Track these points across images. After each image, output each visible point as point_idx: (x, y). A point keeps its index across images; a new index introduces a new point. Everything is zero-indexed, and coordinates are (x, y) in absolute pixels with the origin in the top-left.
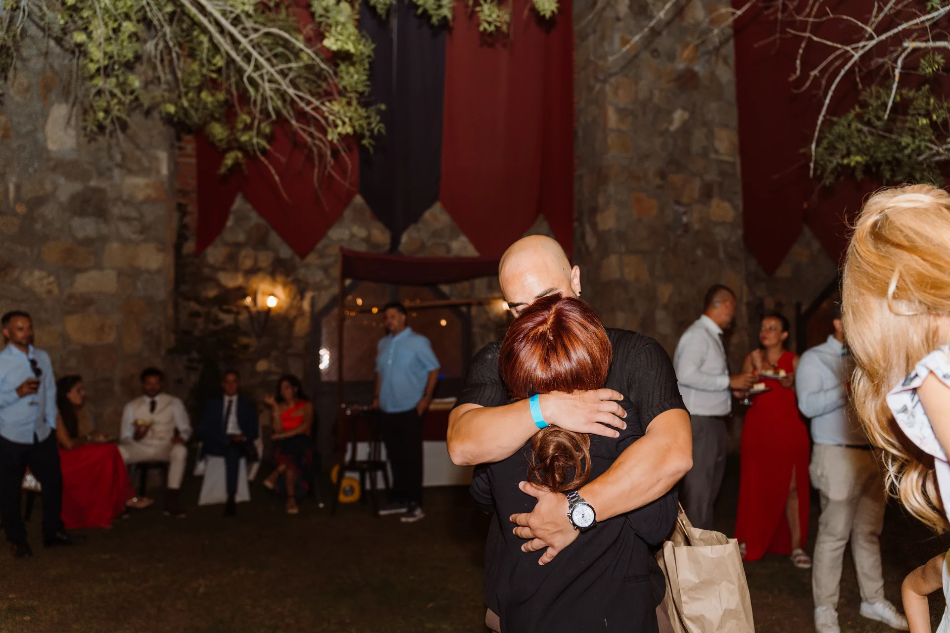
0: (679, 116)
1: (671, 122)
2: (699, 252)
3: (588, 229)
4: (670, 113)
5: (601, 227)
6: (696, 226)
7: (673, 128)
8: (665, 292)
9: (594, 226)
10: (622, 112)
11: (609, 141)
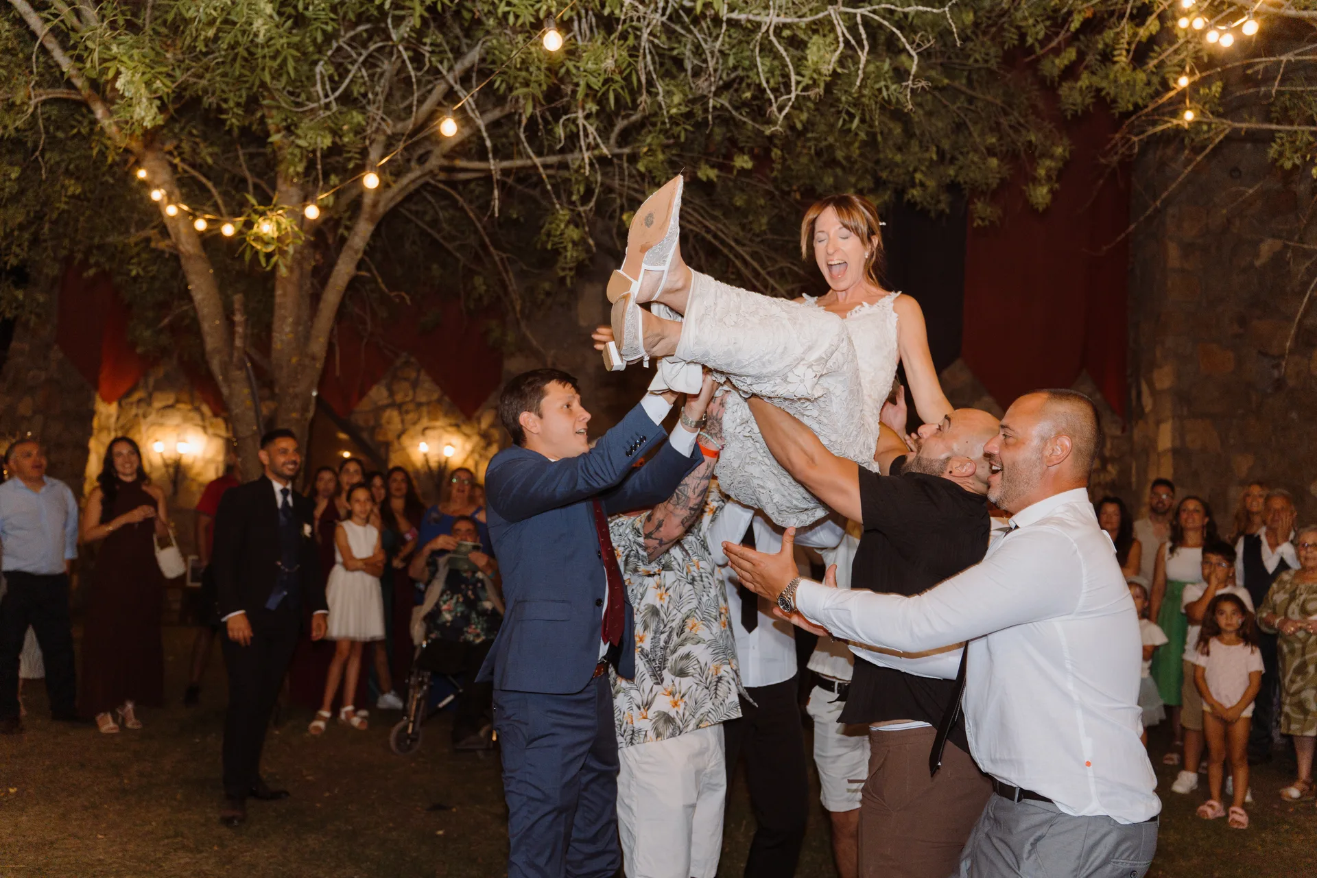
0: (1268, 247)
1: (1257, 255)
2: (1294, 415)
3: (1145, 388)
4: (1256, 244)
5: (1158, 386)
6: (1291, 383)
7: (1258, 263)
8: (1243, 464)
9: (1151, 385)
10: (1188, 249)
11: (1169, 283)
